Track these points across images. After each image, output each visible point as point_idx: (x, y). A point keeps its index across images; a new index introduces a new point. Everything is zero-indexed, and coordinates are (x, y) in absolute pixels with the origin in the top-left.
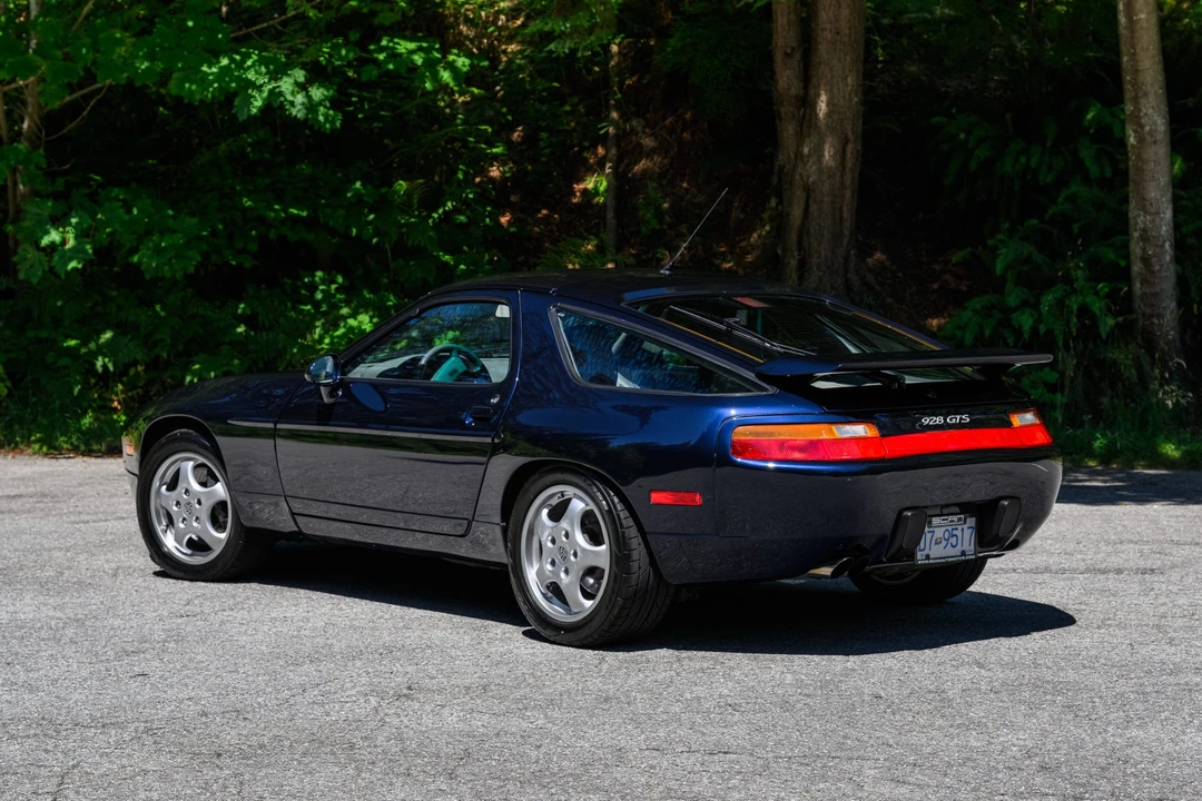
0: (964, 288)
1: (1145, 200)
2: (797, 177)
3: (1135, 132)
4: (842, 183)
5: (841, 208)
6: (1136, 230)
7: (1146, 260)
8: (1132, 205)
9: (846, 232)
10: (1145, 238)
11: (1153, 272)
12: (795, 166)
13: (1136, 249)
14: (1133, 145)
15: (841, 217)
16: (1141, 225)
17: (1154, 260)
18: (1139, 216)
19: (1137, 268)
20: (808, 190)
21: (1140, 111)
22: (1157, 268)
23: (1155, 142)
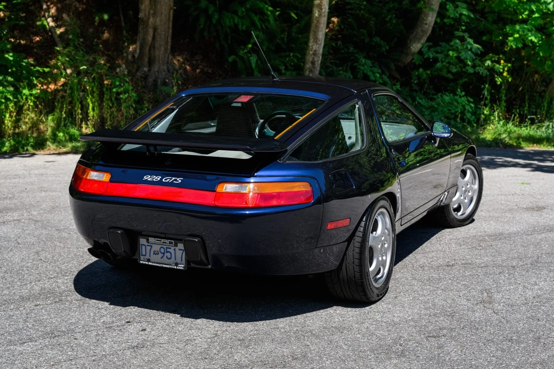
0: (210, 72)
1: (317, 39)
2: (150, 23)
3: (319, 11)
4: (169, 27)
5: (167, 37)
6: (312, 51)
7: (313, 63)
8: (311, 40)
9: (169, 47)
10: (315, 54)
11: (315, 68)
12: (149, 18)
13: (309, 58)
14: (316, 17)
15: (167, 41)
16: (314, 49)
17: (316, 63)
18: (314, 45)
19: (308, 65)
20: (155, 29)
21: (322, 3)
22: (317, 65)
23: (324, 16)
